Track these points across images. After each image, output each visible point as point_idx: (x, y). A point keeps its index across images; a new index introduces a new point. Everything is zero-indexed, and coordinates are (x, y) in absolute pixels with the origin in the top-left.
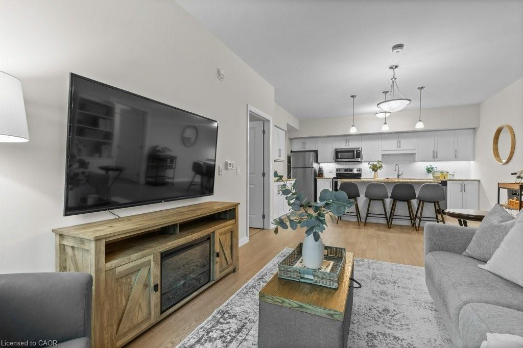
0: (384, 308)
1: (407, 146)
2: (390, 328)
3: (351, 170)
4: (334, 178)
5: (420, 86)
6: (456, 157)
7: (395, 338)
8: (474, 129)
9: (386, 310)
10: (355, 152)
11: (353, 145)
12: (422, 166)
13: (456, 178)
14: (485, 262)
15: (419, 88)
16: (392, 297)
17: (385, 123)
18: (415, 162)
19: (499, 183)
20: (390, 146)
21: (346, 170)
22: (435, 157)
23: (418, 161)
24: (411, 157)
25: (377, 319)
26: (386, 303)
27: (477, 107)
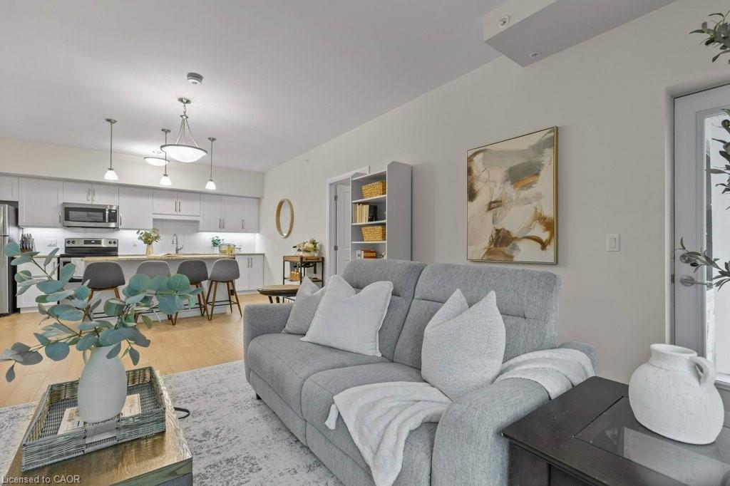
0: (202, 432)
1: (189, 210)
2: (219, 453)
3: (99, 242)
4: (62, 256)
5: (212, 136)
6: (243, 228)
7: (228, 461)
8: (258, 198)
9: (206, 434)
10: (107, 212)
11: (100, 200)
12: (206, 237)
13: (243, 252)
14: (304, 335)
15: (210, 139)
16: (207, 413)
17: (165, 175)
18: (199, 231)
19: (284, 257)
20: (165, 208)
21: (86, 242)
22: (222, 227)
23: (202, 231)
24: (193, 226)
25: (198, 451)
26: (203, 425)
27: (262, 175)
